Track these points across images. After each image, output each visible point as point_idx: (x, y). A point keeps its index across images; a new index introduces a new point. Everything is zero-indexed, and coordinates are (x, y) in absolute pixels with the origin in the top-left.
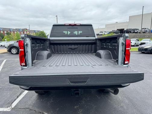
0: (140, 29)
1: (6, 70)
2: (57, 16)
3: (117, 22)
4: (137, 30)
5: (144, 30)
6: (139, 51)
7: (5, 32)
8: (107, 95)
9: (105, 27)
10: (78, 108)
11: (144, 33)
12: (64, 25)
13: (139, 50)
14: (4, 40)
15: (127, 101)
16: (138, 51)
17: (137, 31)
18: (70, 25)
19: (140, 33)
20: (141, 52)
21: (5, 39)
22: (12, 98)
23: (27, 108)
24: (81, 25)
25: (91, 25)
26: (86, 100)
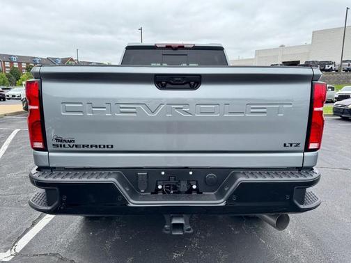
0: (338, 62)
1: (15, 153)
2: (141, 29)
3: (282, 46)
4: (330, 63)
5: (347, 64)
6: (334, 115)
7: (24, 65)
8: (257, 226)
9: (254, 57)
10: (181, 257)
11: (346, 71)
12: (154, 48)
13: (334, 112)
14: (21, 85)
15: (307, 243)
16: (332, 113)
17: (330, 66)
18: (169, 47)
19: (337, 71)
20: (339, 118)
21: (23, 80)
22: (20, 226)
23: (54, 255)
24: (195, 48)
25: (221, 49)
26: (203, 237)
